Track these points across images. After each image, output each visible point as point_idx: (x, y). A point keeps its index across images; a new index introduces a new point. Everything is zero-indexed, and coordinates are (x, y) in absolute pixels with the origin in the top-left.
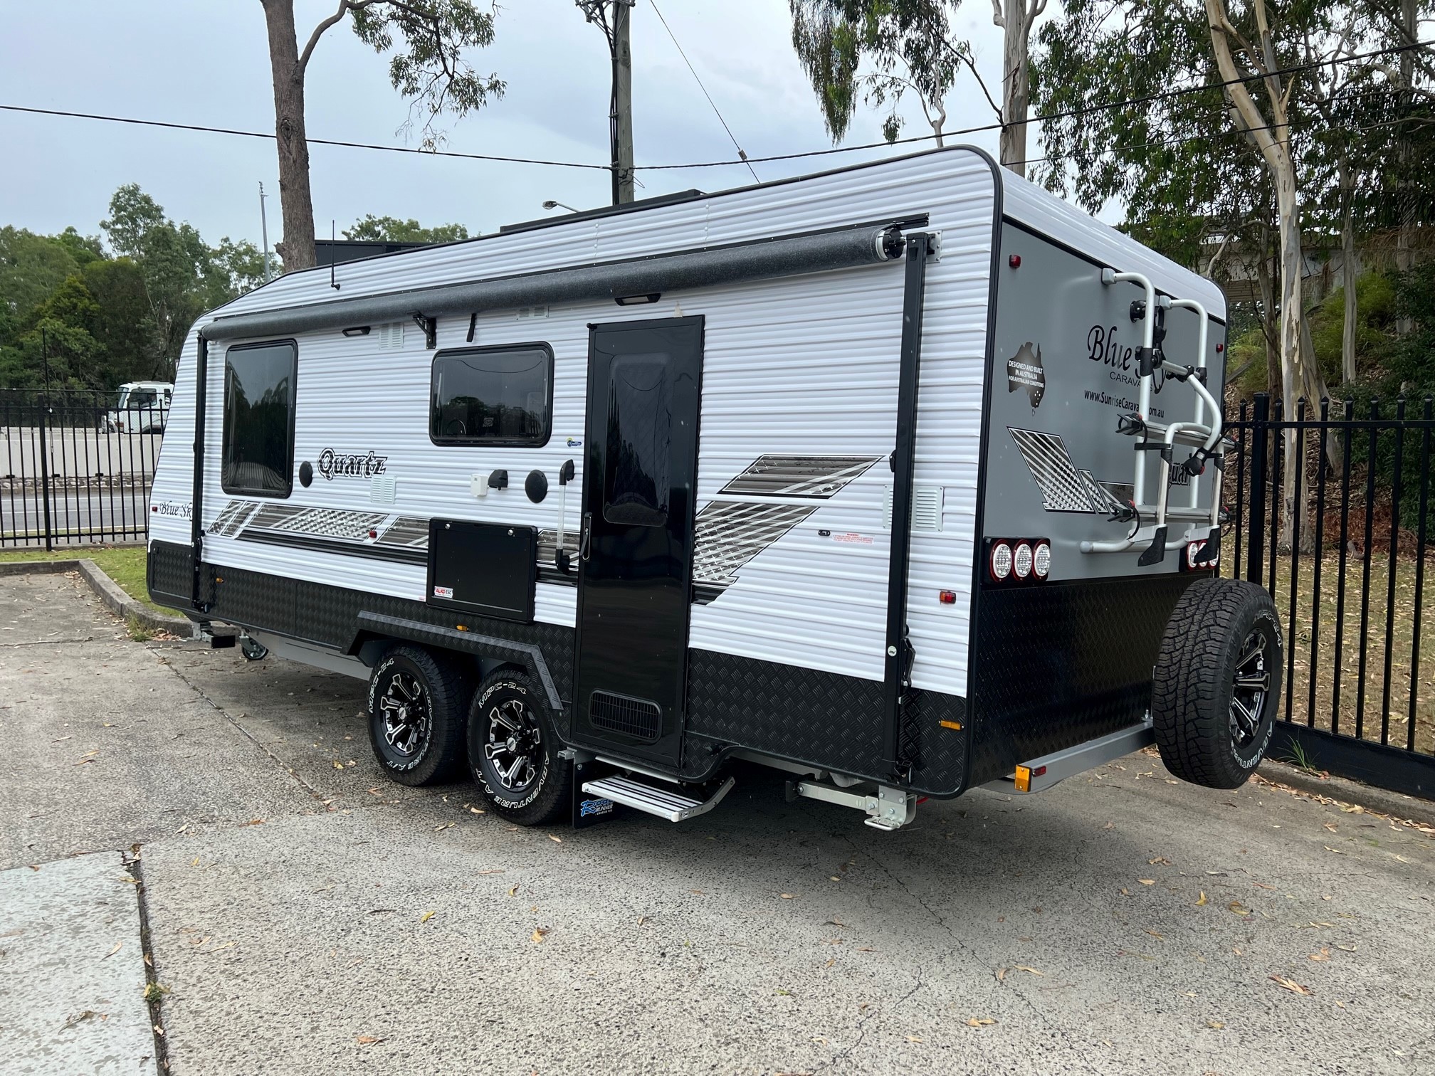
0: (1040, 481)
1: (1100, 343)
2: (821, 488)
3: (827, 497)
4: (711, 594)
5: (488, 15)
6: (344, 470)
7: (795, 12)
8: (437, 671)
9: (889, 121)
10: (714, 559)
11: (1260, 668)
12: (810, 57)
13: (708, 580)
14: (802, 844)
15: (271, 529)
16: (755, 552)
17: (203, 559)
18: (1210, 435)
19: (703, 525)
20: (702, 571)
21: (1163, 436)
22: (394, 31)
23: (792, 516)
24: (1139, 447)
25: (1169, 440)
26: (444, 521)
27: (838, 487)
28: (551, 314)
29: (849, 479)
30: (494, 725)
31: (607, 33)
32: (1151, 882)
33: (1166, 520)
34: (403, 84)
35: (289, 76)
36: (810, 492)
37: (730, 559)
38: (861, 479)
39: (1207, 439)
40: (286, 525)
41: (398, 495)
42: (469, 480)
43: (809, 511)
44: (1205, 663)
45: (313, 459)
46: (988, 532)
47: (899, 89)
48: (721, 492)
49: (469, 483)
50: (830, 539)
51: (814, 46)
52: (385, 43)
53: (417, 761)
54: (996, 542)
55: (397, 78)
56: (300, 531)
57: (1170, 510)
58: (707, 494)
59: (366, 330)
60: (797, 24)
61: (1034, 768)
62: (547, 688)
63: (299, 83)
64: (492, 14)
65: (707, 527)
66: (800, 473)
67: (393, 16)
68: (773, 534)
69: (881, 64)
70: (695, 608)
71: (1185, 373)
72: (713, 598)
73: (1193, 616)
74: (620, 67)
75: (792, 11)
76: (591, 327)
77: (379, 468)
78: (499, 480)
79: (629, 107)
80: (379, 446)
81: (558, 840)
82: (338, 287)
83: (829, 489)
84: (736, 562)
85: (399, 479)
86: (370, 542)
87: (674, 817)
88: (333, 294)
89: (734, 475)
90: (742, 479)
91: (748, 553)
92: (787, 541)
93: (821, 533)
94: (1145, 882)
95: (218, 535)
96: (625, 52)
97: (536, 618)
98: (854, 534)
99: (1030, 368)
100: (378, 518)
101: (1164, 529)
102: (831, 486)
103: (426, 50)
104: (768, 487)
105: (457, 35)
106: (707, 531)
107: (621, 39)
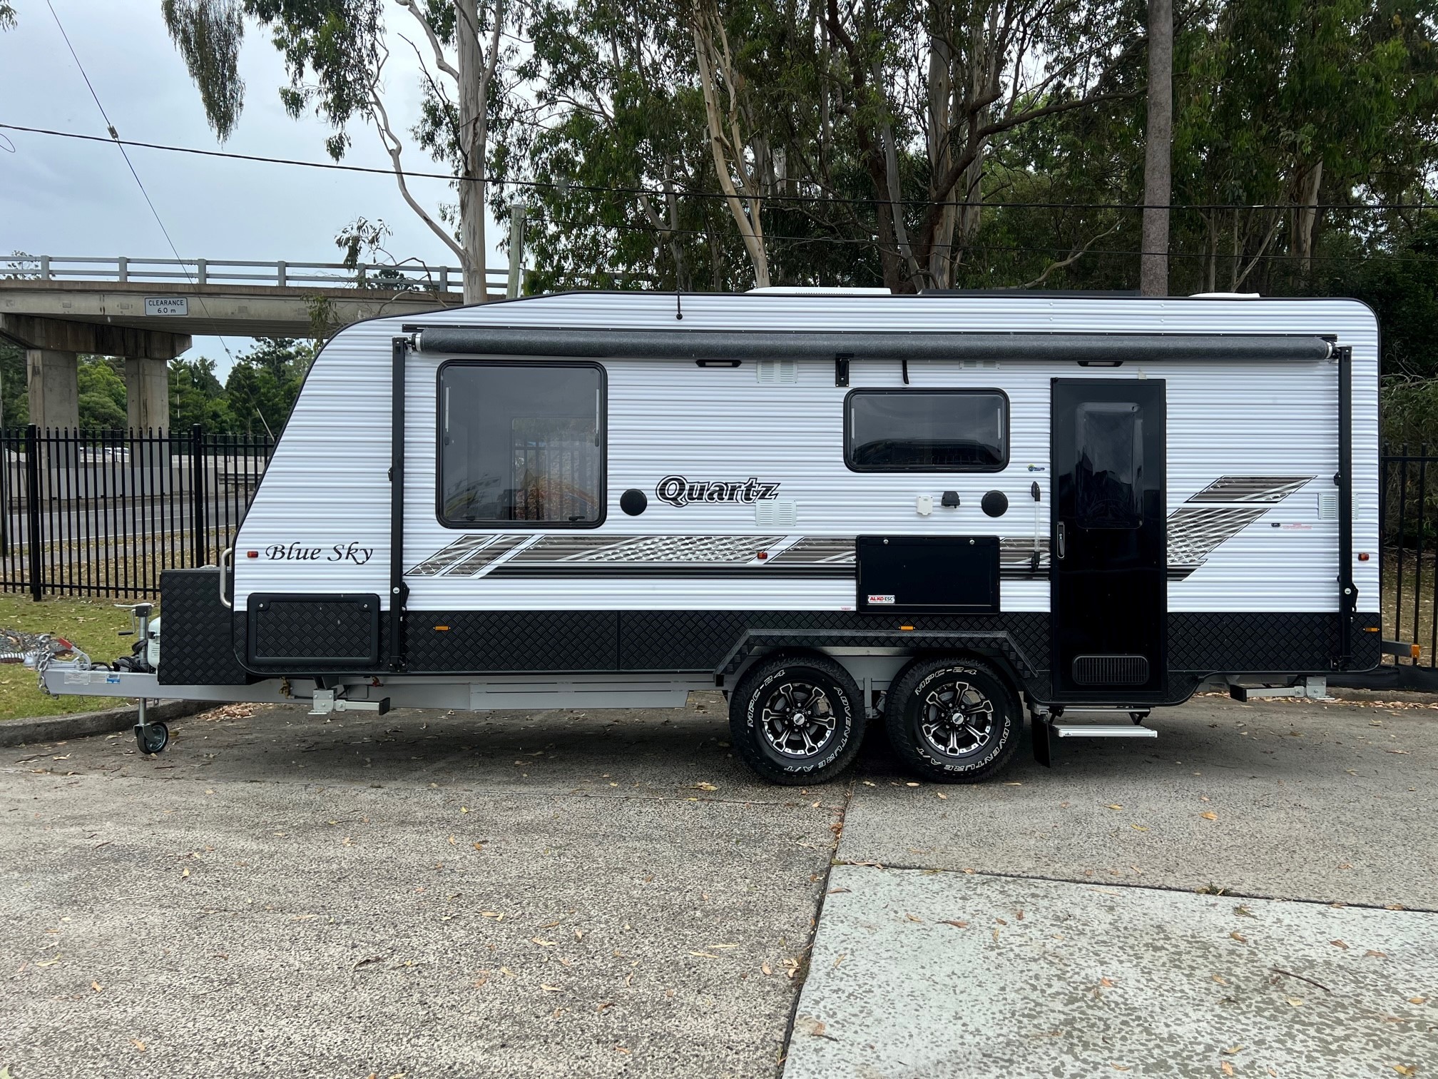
2: (1271, 496)
3: (1276, 502)
4: (1182, 573)
6: (705, 496)
10: (1184, 549)
13: (1180, 564)
15: (563, 562)
16: (1220, 541)
17: (411, 608)
19: (1173, 525)
20: (1173, 557)
23: (1249, 516)
27: (1283, 496)
29: (1293, 490)
36: (1263, 500)
37: (1200, 547)
38: (1300, 490)
40: (594, 557)
41: (802, 518)
43: (1262, 511)
45: (648, 487)
48: (1187, 502)
50: (1280, 529)
53: (831, 758)
56: (625, 559)
58: (1174, 503)
59: (736, 364)
65: (1176, 527)
66: (1254, 487)
68: (1235, 527)
70: (1171, 584)
72: (1187, 575)
76: (1054, 380)
77: (768, 491)
78: (950, 500)
80: (765, 475)
82: (679, 316)
83: (1277, 497)
84: (1206, 549)
85: (802, 503)
86: (756, 563)
88: (670, 322)
89: (1200, 490)
90: (1207, 492)
91: (1215, 542)
92: (1246, 532)
93: (1274, 525)
95: (437, 576)
97: (1002, 609)
98: (1298, 524)
100: (769, 540)
102: (1278, 495)
104: (1230, 497)
106: (1177, 529)
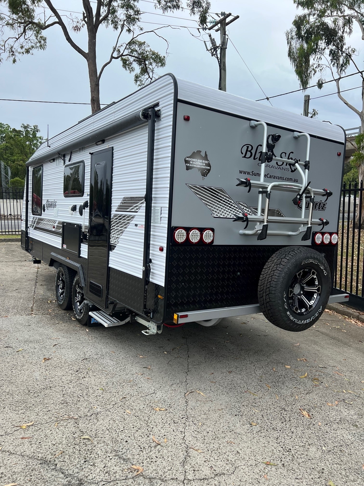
0: (209, 206)
1: (250, 151)
3: (137, 212)
4: (113, 247)
5: (164, 57)
6: (50, 206)
7: (289, 44)
8: (68, 272)
9: (319, 81)
10: (114, 235)
11: (317, 284)
12: (295, 60)
13: (113, 243)
14: (168, 340)
15: (39, 226)
17: (28, 236)
18: (301, 188)
19: (112, 223)
20: (112, 239)
21: (267, 188)
22: (135, 65)
23: (130, 219)
24: (260, 192)
25: (269, 189)
26: (65, 223)
28: (85, 150)
29: (141, 205)
30: (78, 291)
31: (218, 60)
32: (289, 367)
33: (267, 222)
34: (138, 83)
35: (94, 83)
36: (133, 210)
37: (117, 235)
38: (144, 205)
39: (300, 189)
40: (41, 225)
41: (59, 214)
42: (68, 208)
43: (133, 217)
44: (273, 279)
45: (45, 203)
46: (173, 224)
47: (321, 68)
48: (116, 211)
49: (68, 209)
50: (137, 227)
51: (296, 56)
52: (132, 70)
53: (63, 301)
54: (177, 228)
55: (136, 81)
57: (269, 218)
58: (113, 211)
59: (54, 160)
60: (290, 48)
61: (180, 315)
62: (81, 279)
63: (97, 85)
64: (166, 56)
66: (132, 203)
67: (134, 61)
68: (126, 226)
69: (315, 60)
70: (110, 252)
71: (294, 163)
72: (114, 249)
73: (274, 260)
74: (222, 71)
75: (288, 44)
76: (91, 154)
77: (55, 205)
79: (225, 85)
80: (56, 198)
81: (87, 330)
82: (50, 147)
83: (137, 209)
84: (119, 236)
85: (59, 209)
86: (53, 229)
87: (106, 325)
88: (49, 149)
89: (119, 204)
90: (120, 206)
91: (121, 233)
92: (129, 228)
93: (136, 225)
94: (287, 367)
95: (31, 228)
96: (224, 65)
97: (81, 255)
98: (142, 226)
99: (201, 161)
100: (55, 222)
101: (267, 225)
102: (138, 208)
103: (144, 71)
104: (125, 209)
105: (154, 64)
106: (113, 225)
107: (222, 61)
